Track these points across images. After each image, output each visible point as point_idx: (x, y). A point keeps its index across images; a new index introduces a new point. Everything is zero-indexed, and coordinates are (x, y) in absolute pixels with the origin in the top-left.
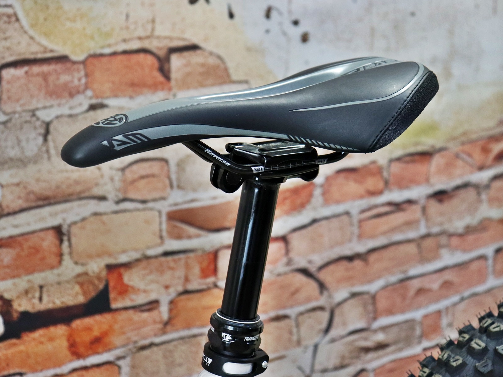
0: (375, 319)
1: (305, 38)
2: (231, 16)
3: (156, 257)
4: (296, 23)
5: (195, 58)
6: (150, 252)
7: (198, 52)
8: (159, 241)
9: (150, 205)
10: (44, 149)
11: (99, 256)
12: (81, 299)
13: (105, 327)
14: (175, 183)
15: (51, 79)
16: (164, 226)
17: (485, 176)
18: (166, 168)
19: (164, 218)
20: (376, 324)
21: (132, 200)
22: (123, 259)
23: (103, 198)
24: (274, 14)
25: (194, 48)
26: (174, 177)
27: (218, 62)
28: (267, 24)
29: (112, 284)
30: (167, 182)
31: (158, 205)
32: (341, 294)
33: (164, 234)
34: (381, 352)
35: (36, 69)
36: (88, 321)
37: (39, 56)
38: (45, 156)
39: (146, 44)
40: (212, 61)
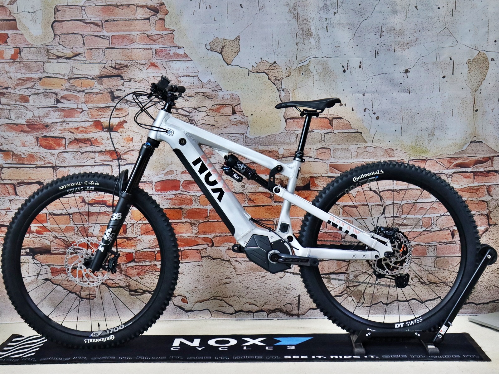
0: (402, 214)
1: (377, 118)
2: (353, 110)
3: (325, 177)
4: (374, 113)
5: (341, 121)
6: (323, 175)
7: (342, 119)
8: (326, 172)
9: (324, 161)
10: (296, 141)
11: (308, 173)
12: (302, 185)
13: (308, 195)
14: (332, 156)
15: (299, 123)
16: (328, 168)
17: (450, 171)
18: (330, 151)
19: (328, 166)
20: (403, 216)
21: (319, 159)
22: (315, 175)
23: (311, 157)
24: (367, 110)
25: (341, 118)
26: (332, 154)
27: (348, 122)
28: (365, 113)
29: (311, 182)
30: (330, 155)
31: (327, 162)
32: (389, 202)
33: (328, 170)
34: (405, 227)
35: (296, 120)
36: (303, 191)
37: (297, 117)
38: (296, 143)
39: (326, 116)
40: (346, 122)
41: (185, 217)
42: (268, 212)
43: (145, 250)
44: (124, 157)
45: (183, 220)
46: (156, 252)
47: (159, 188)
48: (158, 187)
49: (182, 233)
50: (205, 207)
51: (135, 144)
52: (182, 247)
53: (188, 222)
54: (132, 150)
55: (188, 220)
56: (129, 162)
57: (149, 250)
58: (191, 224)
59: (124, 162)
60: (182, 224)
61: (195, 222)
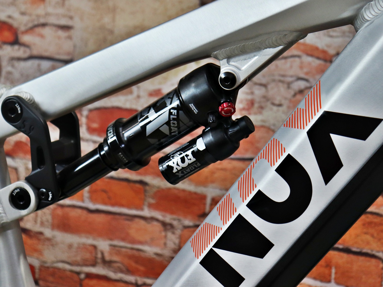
41: (150, 206)
42: (371, 231)
43: (60, 265)
44: (26, 38)
45: (146, 212)
46: (82, 276)
47: (95, 125)
48: (94, 122)
49: (141, 243)
50: (200, 190)
51: (50, 10)
52: (140, 276)
53: (157, 220)
54: (44, 25)
55: (158, 215)
56: (35, 52)
57: (67, 267)
58: (164, 224)
59: (25, 52)
60: (142, 222)
61: (175, 223)
